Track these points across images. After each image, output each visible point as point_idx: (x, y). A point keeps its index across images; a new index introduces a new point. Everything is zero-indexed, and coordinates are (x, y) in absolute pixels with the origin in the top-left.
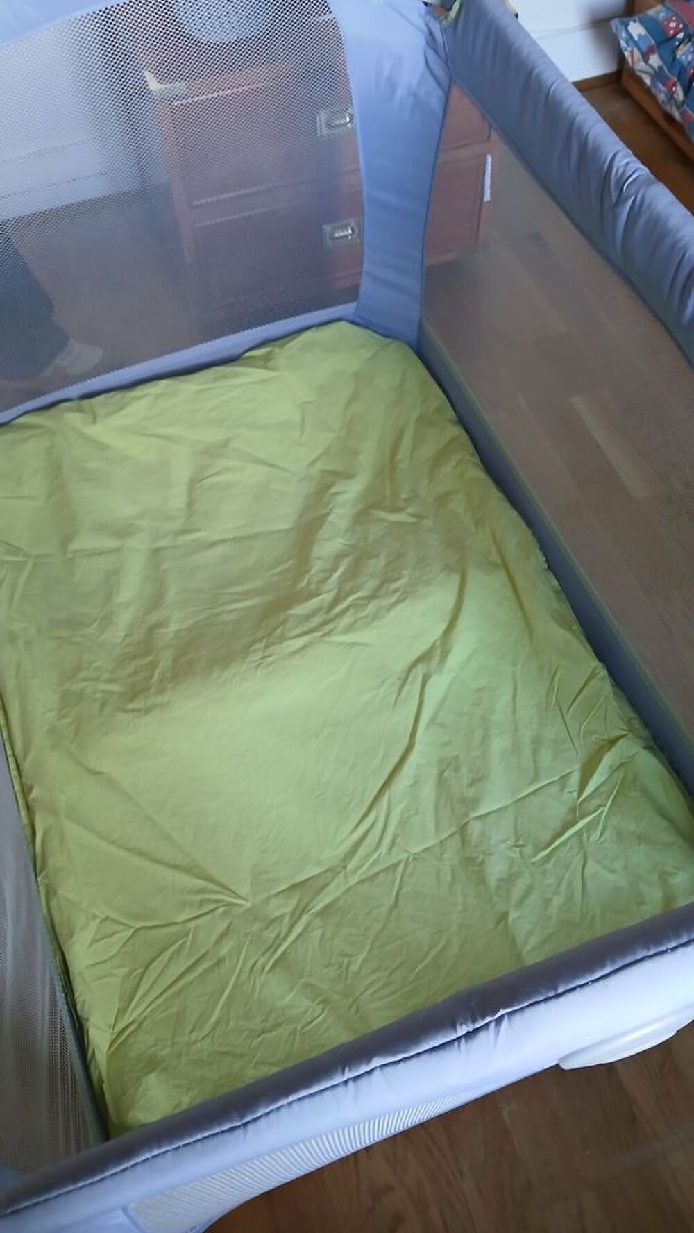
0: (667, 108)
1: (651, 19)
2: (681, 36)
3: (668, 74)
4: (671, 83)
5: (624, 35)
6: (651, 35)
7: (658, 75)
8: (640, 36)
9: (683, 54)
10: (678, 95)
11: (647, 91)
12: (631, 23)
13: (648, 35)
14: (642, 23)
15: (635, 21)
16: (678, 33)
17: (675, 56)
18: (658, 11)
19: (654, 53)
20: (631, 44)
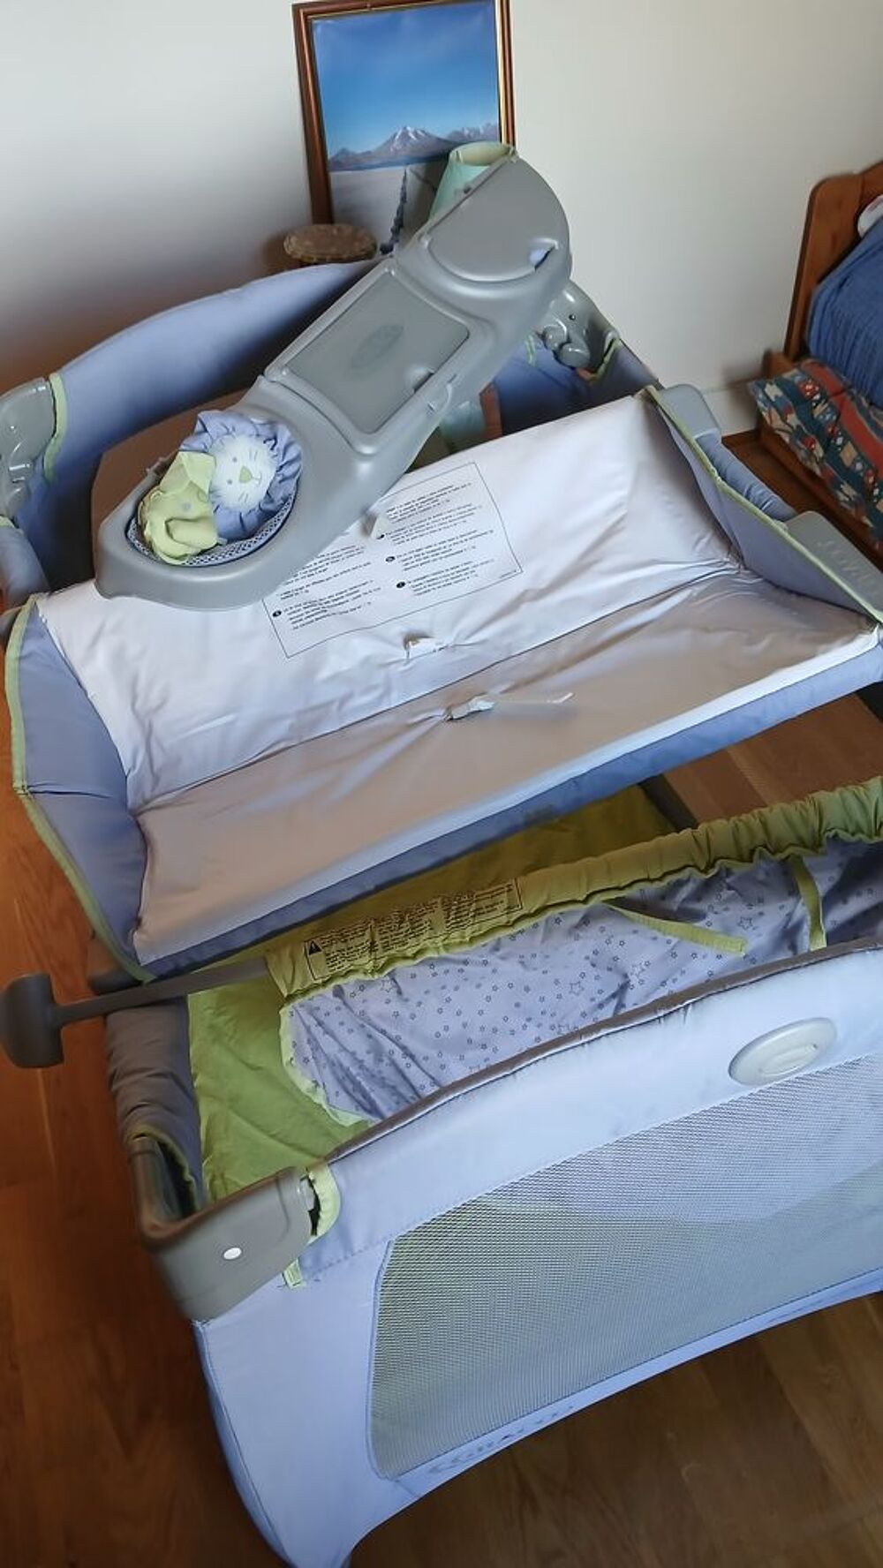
0: (808, 464)
1: (787, 382)
2: (817, 397)
3: (807, 432)
4: (810, 441)
5: (761, 396)
6: (788, 396)
7: (797, 434)
8: (776, 397)
9: (822, 414)
10: (818, 452)
11: (787, 448)
12: (768, 386)
13: (785, 396)
14: (778, 385)
15: (771, 384)
16: (815, 395)
17: (812, 415)
18: (793, 375)
19: (791, 413)
20: (768, 404)
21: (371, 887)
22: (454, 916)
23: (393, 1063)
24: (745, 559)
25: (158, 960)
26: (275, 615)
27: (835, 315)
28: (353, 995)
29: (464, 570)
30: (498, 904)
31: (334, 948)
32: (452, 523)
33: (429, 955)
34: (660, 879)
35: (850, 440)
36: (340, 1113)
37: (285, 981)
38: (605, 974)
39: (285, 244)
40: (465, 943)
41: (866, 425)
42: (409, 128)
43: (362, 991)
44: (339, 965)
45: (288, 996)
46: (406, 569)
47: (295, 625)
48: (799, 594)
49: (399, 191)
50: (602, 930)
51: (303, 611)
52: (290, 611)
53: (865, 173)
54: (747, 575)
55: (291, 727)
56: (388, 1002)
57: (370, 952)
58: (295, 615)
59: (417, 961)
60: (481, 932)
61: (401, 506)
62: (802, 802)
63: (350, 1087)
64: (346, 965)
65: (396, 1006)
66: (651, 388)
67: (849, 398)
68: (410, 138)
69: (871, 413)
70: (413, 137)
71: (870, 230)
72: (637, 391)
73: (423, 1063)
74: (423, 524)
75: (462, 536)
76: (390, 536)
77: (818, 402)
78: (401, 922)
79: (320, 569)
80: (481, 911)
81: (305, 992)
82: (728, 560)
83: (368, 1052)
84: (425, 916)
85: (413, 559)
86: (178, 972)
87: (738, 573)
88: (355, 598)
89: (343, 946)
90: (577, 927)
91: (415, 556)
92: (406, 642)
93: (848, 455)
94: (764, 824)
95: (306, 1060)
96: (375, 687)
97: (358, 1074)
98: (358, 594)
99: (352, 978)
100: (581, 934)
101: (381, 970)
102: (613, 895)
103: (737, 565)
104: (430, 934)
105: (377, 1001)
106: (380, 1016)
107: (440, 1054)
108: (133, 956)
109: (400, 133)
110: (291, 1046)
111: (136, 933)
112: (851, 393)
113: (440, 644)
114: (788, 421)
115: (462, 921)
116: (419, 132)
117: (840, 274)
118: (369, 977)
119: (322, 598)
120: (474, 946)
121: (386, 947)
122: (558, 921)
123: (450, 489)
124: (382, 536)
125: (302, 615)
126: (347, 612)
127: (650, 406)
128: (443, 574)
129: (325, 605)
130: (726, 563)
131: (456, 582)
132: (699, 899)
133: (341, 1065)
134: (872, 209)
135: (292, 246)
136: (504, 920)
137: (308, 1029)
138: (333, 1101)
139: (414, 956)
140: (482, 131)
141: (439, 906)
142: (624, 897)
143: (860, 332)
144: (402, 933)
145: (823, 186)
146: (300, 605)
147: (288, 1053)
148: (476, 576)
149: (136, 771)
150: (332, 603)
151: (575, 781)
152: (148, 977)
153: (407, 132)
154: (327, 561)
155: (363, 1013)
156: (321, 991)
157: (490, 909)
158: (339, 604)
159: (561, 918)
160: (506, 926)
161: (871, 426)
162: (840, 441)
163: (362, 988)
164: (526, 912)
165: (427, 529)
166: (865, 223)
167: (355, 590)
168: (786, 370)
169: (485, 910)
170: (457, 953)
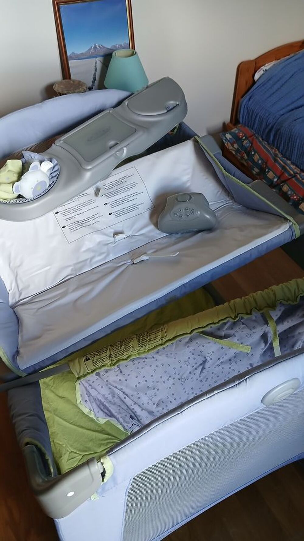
0: (242, 161)
1: (232, 133)
2: (244, 138)
3: (241, 150)
4: (242, 153)
5: (224, 138)
6: (234, 138)
7: (237, 151)
8: (230, 138)
9: (246, 144)
10: (245, 157)
11: (234, 156)
12: (227, 134)
13: (233, 138)
14: (230, 134)
15: (228, 134)
16: (243, 137)
17: (243, 144)
18: (235, 130)
19: (235, 144)
20: (227, 141)
21: (109, 332)
22: (141, 342)
23: (119, 398)
24: (235, 199)
25: (27, 368)
26: (63, 227)
27: (248, 109)
28: (104, 375)
29: (133, 207)
30: (157, 336)
31: (95, 358)
32: (128, 189)
33: (132, 357)
34: (218, 323)
35: (256, 152)
36: (100, 419)
37: (77, 372)
38: (197, 357)
39: (54, 87)
40: (146, 352)
41: (262, 147)
42: (96, 45)
43: (107, 373)
44: (98, 365)
45: (78, 377)
46: (112, 208)
47: (71, 231)
48: (257, 210)
49: (94, 67)
50: (197, 343)
51: (74, 225)
52: (69, 226)
53: (256, 59)
54: (236, 204)
55: (72, 270)
56: (117, 376)
57: (110, 358)
58: (71, 227)
59: (128, 360)
60: (152, 348)
61: (108, 184)
62: (268, 290)
63: (102, 408)
64: (100, 364)
65: (120, 377)
66: (196, 137)
67: (255, 138)
68: (97, 48)
69: (263, 143)
70: (98, 47)
71: (259, 79)
72: (191, 138)
73: (131, 397)
74: (117, 190)
75: (132, 194)
76: (105, 195)
77: (244, 140)
78: (121, 346)
79: (79, 209)
80: (152, 340)
81: (85, 376)
82: (229, 199)
83: (109, 394)
84: (130, 343)
85: (115, 204)
86: (35, 372)
87: (233, 204)
88: (93, 220)
89: (98, 357)
90: (187, 343)
91: (115, 203)
92: (114, 235)
93: (256, 158)
94: (255, 300)
95: (86, 401)
96: (103, 253)
97: (104, 402)
98: (94, 218)
99: (103, 369)
100: (189, 345)
101: (114, 365)
102: (201, 330)
103: (232, 201)
104: (132, 350)
105: (113, 376)
106: (114, 382)
107: (138, 394)
108: (18, 367)
109: (93, 46)
110: (80, 396)
111: (17, 357)
112: (256, 136)
113: (127, 235)
114: (234, 147)
115: (144, 344)
116: (100, 46)
117: (249, 94)
118: (109, 368)
119: (81, 220)
120: (149, 353)
121: (116, 356)
122: (180, 341)
123: (126, 177)
124: (102, 196)
125: (74, 227)
126: (91, 225)
127: (196, 144)
128: (126, 209)
129: (82, 223)
130: (228, 200)
131: (131, 212)
132: (232, 329)
133: (98, 400)
134: (259, 72)
135: (56, 88)
136: (160, 342)
137: (86, 388)
138: (97, 415)
139: (127, 359)
140: (123, 45)
141: (135, 338)
142: (204, 331)
143: (257, 114)
144: (122, 350)
145: (242, 64)
146: (73, 223)
147: (79, 399)
148: (138, 209)
149: (12, 290)
150: (85, 222)
151: (184, 285)
152: (24, 375)
153: (96, 46)
154: (82, 206)
155: (107, 381)
156: (91, 375)
157: (155, 338)
158: (87, 222)
159: (182, 340)
160: (161, 345)
161: (263, 147)
162: (253, 153)
163: (107, 372)
164: (169, 339)
165: (119, 192)
166: (257, 77)
167: (93, 216)
168: (232, 129)
169: (153, 339)
170: (143, 356)
